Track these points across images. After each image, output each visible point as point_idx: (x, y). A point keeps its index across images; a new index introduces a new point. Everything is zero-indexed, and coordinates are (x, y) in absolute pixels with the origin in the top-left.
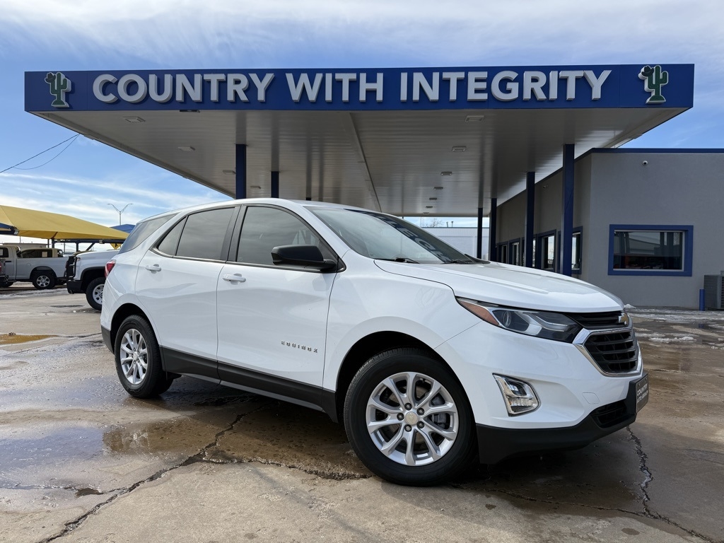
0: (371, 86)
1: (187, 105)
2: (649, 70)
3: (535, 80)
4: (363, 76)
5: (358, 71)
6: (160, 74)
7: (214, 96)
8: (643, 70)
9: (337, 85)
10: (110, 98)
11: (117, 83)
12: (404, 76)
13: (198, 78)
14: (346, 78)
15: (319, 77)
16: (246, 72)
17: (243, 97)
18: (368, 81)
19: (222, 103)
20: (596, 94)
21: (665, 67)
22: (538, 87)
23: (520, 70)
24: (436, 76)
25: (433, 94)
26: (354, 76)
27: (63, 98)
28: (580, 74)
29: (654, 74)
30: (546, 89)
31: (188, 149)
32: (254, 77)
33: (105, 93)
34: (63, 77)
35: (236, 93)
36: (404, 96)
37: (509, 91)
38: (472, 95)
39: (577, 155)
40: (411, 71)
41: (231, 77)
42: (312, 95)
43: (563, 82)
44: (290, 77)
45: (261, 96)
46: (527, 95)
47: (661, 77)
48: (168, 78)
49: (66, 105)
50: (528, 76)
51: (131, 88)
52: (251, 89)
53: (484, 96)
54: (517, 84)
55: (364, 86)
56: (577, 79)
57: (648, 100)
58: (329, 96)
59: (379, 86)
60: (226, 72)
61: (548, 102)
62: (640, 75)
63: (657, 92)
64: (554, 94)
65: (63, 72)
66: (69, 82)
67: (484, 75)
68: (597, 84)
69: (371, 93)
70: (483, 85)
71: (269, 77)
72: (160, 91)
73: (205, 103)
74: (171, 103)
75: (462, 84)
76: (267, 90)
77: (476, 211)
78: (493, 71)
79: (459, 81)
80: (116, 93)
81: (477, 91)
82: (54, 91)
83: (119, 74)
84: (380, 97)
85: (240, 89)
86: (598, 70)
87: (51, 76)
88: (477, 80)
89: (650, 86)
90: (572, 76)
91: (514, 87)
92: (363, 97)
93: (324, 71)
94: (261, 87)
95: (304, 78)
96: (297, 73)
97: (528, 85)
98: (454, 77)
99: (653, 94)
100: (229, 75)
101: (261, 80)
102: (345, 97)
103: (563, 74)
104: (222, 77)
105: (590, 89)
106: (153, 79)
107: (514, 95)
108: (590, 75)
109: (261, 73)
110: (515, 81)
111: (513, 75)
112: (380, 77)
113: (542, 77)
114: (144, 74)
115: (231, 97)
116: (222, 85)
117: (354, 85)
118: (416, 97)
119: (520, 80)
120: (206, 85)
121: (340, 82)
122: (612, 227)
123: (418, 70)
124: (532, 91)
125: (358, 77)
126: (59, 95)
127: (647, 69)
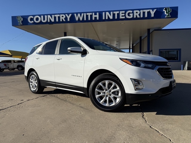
0: (96, 16)
1: (51, 23)
3: (137, 13)
4: (94, 14)
5: (92, 12)
6: (44, 15)
7: (57, 20)
9: (87, 16)
11: (33, 18)
13: (53, 16)
14: (89, 14)
16: (65, 14)
17: (64, 20)
19: (59, 22)
20: (153, 15)
21: (170, 8)
23: (133, 10)
24: (112, 13)
25: (111, 17)
27: (21, 22)
28: (148, 10)
29: (167, 10)
30: (140, 15)
32: (67, 15)
33: (31, 21)
34: (20, 17)
35: (62, 19)
36: (104, 18)
40: (105, 12)
41: (61, 15)
42: (81, 19)
43: (144, 13)
44: (75, 15)
45: (69, 20)
46: (135, 17)
48: (46, 16)
49: (22, 24)
50: (135, 12)
51: (37, 19)
52: (66, 18)
53: (124, 17)
55: (94, 16)
56: (148, 12)
57: (166, 17)
58: (85, 19)
61: (140, 19)
62: (164, 10)
64: (142, 16)
65: (21, 16)
67: (124, 12)
68: (153, 13)
69: (96, 18)
70: (124, 15)
71: (70, 15)
72: (44, 20)
73: (55, 22)
74: (47, 23)
75: (118, 15)
76: (70, 18)
78: (126, 11)
80: (33, 21)
81: (122, 16)
83: (34, 16)
84: (98, 19)
86: (153, 9)
87: (17, 17)
88: (122, 13)
90: (146, 11)
91: (131, 15)
92: (94, 19)
93: (84, 13)
95: (79, 15)
96: (77, 14)
98: (116, 13)
102: (89, 19)
103: (144, 11)
104: (59, 15)
105: (151, 14)
106: (42, 17)
107: (132, 17)
108: (151, 11)
110: (132, 13)
111: (131, 12)
112: (98, 13)
113: (138, 11)
114: (40, 16)
116: (59, 17)
117: (91, 16)
118: (107, 18)
120: (55, 18)
121: (88, 15)
122: (160, 50)
123: (107, 11)
124: (136, 15)
125: (92, 14)
126: (20, 22)
127: (166, 8)
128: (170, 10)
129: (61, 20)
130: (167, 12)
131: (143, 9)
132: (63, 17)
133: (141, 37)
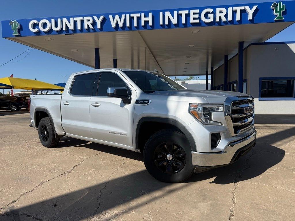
1: (68, 32)
3: (221, 12)
4: (143, 15)
5: (140, 12)
6: (56, 19)
7: (79, 27)
8: (273, 5)
9: (131, 19)
11: (39, 23)
12: (161, 14)
13: (71, 19)
14: (135, 16)
15: (123, 16)
17: (91, 27)
18: (145, 17)
20: (250, 17)
21: (283, 3)
22: (222, 15)
23: (214, 8)
24: (175, 13)
25: (174, 21)
26: (139, 15)
27: (17, 31)
28: (243, 8)
29: (278, 6)
30: (226, 16)
31: (76, 51)
32: (95, 18)
33: (34, 28)
34: (16, 22)
35: (88, 25)
36: (161, 23)
37: (209, 18)
38: (192, 21)
40: (164, 11)
41: (86, 18)
42: (121, 24)
43: (234, 12)
44: (111, 17)
45: (99, 26)
46: (217, 20)
47: (282, 7)
48: (59, 20)
49: (18, 34)
50: (218, 10)
51: (45, 25)
52: (94, 24)
53: (198, 21)
54: (213, 15)
55: (143, 19)
56: (241, 11)
57: (275, 19)
58: (128, 25)
59: (150, 19)
60: (83, 16)
61: (227, 22)
62: (271, 7)
63: (280, 15)
64: (230, 18)
65: (16, 20)
66: (19, 24)
67: (197, 11)
68: (250, 12)
69: (146, 22)
70: (197, 16)
71: (102, 17)
72: (56, 26)
73: (75, 30)
74: (61, 31)
75: (188, 16)
76: (101, 23)
77: (206, 73)
78: (201, 9)
79: (186, 14)
80: (38, 28)
81: (194, 19)
82: (13, 29)
84: (150, 23)
85: (90, 23)
86: (251, 5)
87: (12, 22)
88: (194, 14)
89: (276, 12)
90: (239, 9)
93: (126, 13)
94: (98, 22)
95: (117, 17)
96: (114, 15)
97: (218, 15)
98: (183, 13)
99: (278, 16)
101: (98, 19)
102: (135, 24)
103: (235, 8)
104: (82, 18)
106: (53, 20)
107: (211, 20)
108: (247, 8)
109: (98, 16)
110: (212, 13)
111: (211, 10)
112: (150, 14)
113: (224, 10)
114: (49, 19)
116: (82, 22)
117: (139, 19)
118: (167, 22)
119: (214, 13)
120: (75, 22)
121: (133, 18)
122: (261, 79)
123: (167, 10)
124: (220, 17)
125: (141, 16)
126: (15, 30)
127: (275, 4)
128: (283, 6)
129: (86, 27)
130: (278, 10)
131: (232, 6)
132: (89, 20)
133: (226, 57)
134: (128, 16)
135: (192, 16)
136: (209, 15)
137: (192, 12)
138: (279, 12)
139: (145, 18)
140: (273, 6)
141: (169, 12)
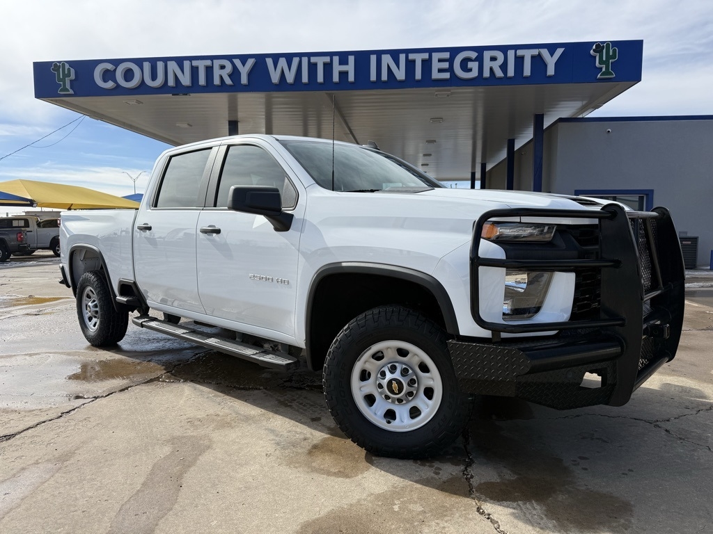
0: (344, 68)
1: (179, 89)
2: (600, 46)
3: (493, 59)
4: (336, 59)
5: (331, 54)
6: (153, 61)
7: (202, 81)
8: (594, 47)
9: (312, 67)
10: (110, 84)
11: (115, 70)
12: (373, 58)
13: (187, 64)
14: (320, 62)
15: (296, 61)
16: (230, 58)
17: (228, 81)
18: (340, 64)
19: (210, 87)
20: (551, 71)
21: (615, 43)
22: (496, 66)
23: (480, 50)
24: (402, 57)
25: (400, 74)
26: (327, 59)
27: (68, 86)
28: (535, 52)
29: (604, 51)
30: (504, 67)
31: (186, 126)
32: (237, 62)
33: (105, 80)
34: (67, 66)
35: (221, 77)
36: (373, 77)
37: (470, 70)
38: (436, 75)
39: (546, 125)
40: (379, 53)
41: (217, 63)
42: (290, 78)
43: (519, 61)
44: (269, 61)
45: (244, 80)
46: (486, 74)
47: (611, 53)
48: (160, 65)
49: (71, 92)
50: (487, 55)
51: (129, 75)
52: (235, 74)
53: (447, 75)
54: (477, 63)
55: (337, 68)
56: (533, 57)
57: (599, 76)
58: (305, 79)
59: (350, 68)
60: (212, 58)
61: (506, 80)
62: (592, 52)
63: (607, 68)
64: (511, 72)
65: (67, 62)
66: (72, 71)
67: (447, 55)
68: (551, 61)
69: (344, 75)
70: (446, 65)
71: (250, 62)
72: (154, 77)
73: (195, 87)
74: (164, 88)
75: (427, 64)
76: (250, 74)
78: (454, 51)
79: (423, 61)
80: (115, 81)
81: (440, 71)
82: (60, 80)
83: (116, 62)
84: (351, 78)
85: (225, 74)
86: (552, 48)
87: (55, 66)
88: (440, 61)
89: (601, 62)
90: (528, 54)
91: (474, 66)
92: (336, 78)
93: (300, 55)
94: (244, 71)
95: (282, 62)
96: (276, 57)
97: (487, 64)
98: (419, 58)
99: (604, 70)
100: (215, 61)
101: (244, 64)
102: (320, 79)
103: (520, 53)
104: (208, 63)
105: (545, 66)
106: (147, 66)
107: (474, 74)
108: (545, 53)
109: (244, 58)
110: (475, 60)
111: (474, 55)
112: (351, 59)
113: (500, 56)
114: (139, 62)
115: (217, 81)
116: (209, 70)
117: (328, 67)
118: (384, 77)
119: (480, 59)
120: (195, 71)
121: (316, 65)
122: (577, 192)
123: (386, 52)
124: (491, 69)
125: (332, 60)
126: (64, 84)
127: (598, 46)
128: (614, 51)
130: (604, 59)
131: (516, 47)
132: (223, 67)
134: (305, 60)
135: (436, 66)
136: (470, 65)
137: (436, 56)
138: (606, 63)
139: (341, 66)
140: (594, 50)
141: (389, 55)
